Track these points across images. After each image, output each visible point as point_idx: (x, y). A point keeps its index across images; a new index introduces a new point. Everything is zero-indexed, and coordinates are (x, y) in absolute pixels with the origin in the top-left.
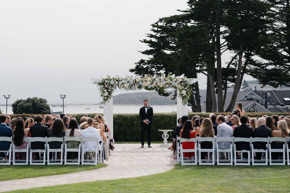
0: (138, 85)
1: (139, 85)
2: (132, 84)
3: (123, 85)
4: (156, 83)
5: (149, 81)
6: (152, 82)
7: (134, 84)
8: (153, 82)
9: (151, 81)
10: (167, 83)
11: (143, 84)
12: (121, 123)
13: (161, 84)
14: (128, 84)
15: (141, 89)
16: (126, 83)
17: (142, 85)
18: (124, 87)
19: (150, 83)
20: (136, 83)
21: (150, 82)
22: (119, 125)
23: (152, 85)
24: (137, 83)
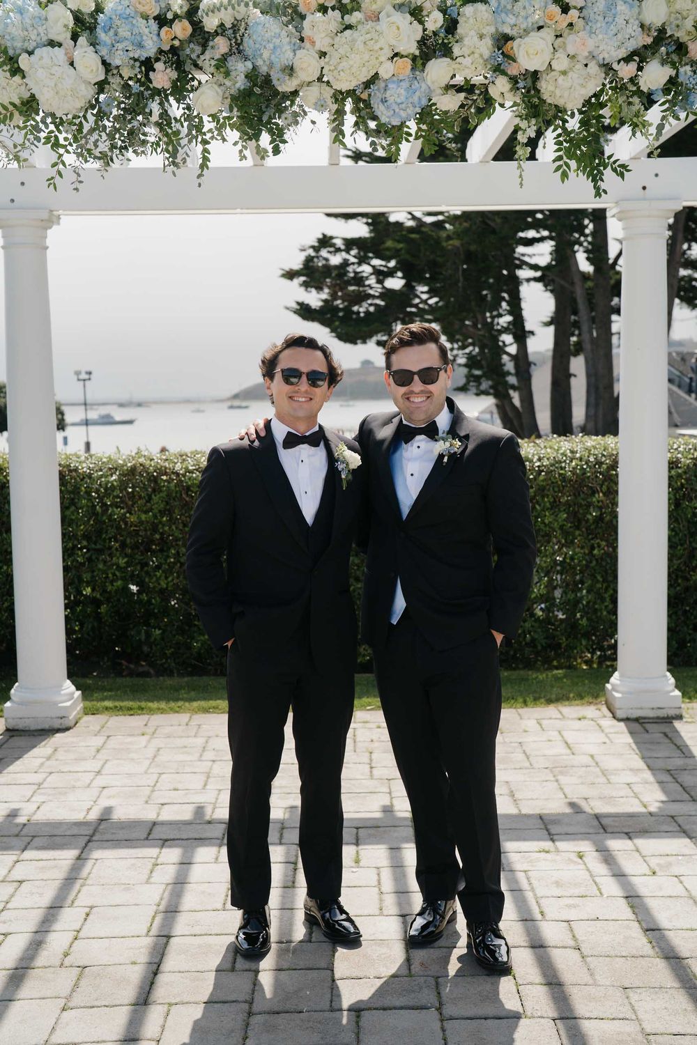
0: (241, 83)
1: (240, 68)
2: (148, 65)
3: (16, 71)
4: (503, 40)
5: (399, 7)
6: (435, 21)
7: (174, 56)
8: (451, 26)
9: (417, 14)
10: (661, 36)
11: (308, 65)
12: (155, 528)
13: (573, 43)
14: (88, 62)
15: (278, 136)
16: (52, 44)
17: (290, 70)
18: (29, 105)
19: (407, 36)
20: (201, 36)
21: (404, 20)
22: (135, 547)
23: (438, 70)
24: (221, 45)
